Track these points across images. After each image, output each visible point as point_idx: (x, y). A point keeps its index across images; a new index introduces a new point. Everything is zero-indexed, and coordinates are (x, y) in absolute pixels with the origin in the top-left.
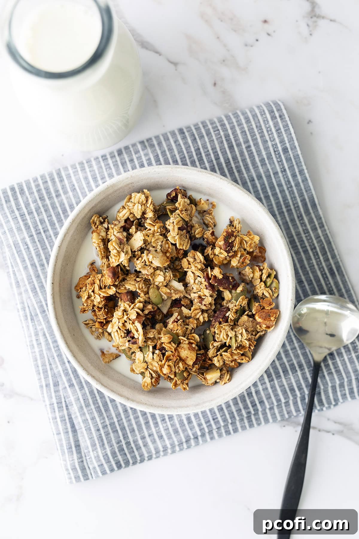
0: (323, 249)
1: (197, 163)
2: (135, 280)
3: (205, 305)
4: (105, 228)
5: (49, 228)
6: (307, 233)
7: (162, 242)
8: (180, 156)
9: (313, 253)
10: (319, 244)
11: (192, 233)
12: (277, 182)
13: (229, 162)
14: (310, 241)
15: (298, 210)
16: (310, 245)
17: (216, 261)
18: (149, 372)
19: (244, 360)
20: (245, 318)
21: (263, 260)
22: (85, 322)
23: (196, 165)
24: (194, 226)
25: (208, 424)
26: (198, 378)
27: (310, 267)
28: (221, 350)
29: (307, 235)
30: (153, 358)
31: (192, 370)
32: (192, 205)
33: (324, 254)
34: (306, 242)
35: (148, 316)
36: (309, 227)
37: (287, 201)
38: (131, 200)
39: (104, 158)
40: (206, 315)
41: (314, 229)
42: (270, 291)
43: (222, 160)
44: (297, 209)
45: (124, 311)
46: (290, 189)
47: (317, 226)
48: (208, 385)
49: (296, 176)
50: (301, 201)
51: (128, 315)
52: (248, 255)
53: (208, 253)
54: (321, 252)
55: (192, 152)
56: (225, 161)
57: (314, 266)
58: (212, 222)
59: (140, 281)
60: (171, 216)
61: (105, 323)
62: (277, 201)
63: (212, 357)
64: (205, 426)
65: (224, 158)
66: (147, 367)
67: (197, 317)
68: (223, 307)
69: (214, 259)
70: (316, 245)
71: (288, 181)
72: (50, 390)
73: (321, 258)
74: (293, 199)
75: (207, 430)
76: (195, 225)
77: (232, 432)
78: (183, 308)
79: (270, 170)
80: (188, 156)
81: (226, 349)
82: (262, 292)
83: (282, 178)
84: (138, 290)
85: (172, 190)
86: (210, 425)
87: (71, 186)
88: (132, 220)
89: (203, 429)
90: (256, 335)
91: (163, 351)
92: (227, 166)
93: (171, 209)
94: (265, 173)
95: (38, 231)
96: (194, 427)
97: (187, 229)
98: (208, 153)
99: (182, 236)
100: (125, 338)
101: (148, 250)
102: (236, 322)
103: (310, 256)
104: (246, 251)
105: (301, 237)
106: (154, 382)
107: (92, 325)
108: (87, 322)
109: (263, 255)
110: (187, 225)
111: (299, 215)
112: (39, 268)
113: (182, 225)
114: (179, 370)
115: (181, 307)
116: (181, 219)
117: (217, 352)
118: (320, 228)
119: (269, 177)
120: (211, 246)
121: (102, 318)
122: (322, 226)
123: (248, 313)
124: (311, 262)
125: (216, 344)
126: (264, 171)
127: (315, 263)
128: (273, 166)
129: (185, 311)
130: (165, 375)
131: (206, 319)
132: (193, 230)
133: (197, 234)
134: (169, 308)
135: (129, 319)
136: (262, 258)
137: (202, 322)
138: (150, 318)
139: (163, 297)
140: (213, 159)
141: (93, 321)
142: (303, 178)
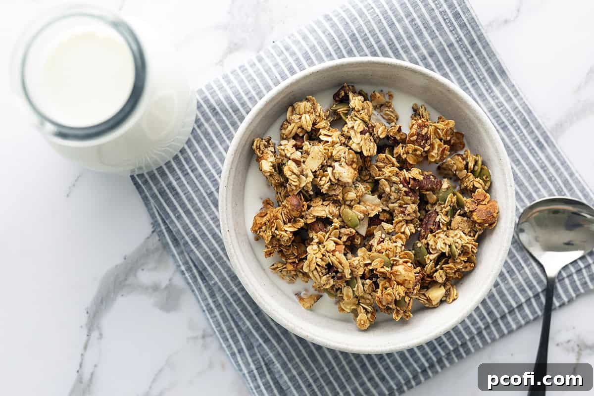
0: (524, 120)
1: (355, 51)
2: (322, 204)
3: (408, 215)
4: (272, 152)
5: (197, 165)
6: (502, 106)
7: (345, 153)
8: (333, 48)
9: (514, 128)
10: (518, 116)
11: (374, 134)
12: (453, 55)
13: (393, 43)
14: (507, 115)
15: (485, 82)
16: (508, 120)
17: (410, 160)
18: (362, 306)
19: (469, 268)
20: (458, 218)
21: (462, 146)
22: (273, 267)
23: (354, 54)
24: (375, 126)
25: (435, 352)
26: (421, 301)
27: (514, 145)
28: (440, 263)
29: (501, 108)
30: (364, 290)
31: (412, 293)
32: (368, 101)
33: (527, 125)
34: (502, 116)
35: (347, 243)
36: (502, 99)
37: (470, 75)
38: (294, 112)
39: (242, 69)
40: (411, 226)
41: (509, 100)
42: (481, 181)
43: (384, 42)
44: (483, 81)
45: (318, 244)
46: (470, 60)
47: (512, 95)
48: (433, 306)
49: (475, 43)
50: (487, 71)
51: (325, 248)
52: (446, 146)
53: (399, 153)
54: (522, 125)
55: (346, 40)
56: (388, 43)
57: (517, 142)
58: (394, 116)
59: (329, 204)
60: (347, 120)
61: (297, 262)
62: (458, 77)
63: (431, 273)
64: (431, 354)
65: (386, 40)
66: (359, 303)
67: (402, 230)
68: (429, 213)
69: (407, 159)
70: (515, 118)
71: (467, 51)
72: (245, 355)
73: (524, 131)
74: (477, 70)
75: (434, 359)
76: (375, 124)
77: (464, 355)
78: (383, 224)
79: (443, 43)
80: (343, 45)
81: (446, 260)
82: (472, 183)
83: (459, 50)
84: (328, 216)
85: (340, 90)
86: (438, 352)
87: (212, 111)
88: (301, 135)
89: (431, 358)
90: (474, 236)
91: (374, 279)
92: (391, 48)
93: (344, 112)
94: (437, 47)
95: (185, 173)
96: (419, 359)
97: (369, 131)
98: (366, 37)
99: (367, 141)
100: (328, 275)
101: (330, 166)
102: (449, 226)
103: (511, 133)
104: (443, 141)
105: (496, 113)
106: (371, 317)
107: (282, 268)
108: (275, 266)
109: (461, 141)
110: (367, 126)
111: (487, 87)
112: (195, 215)
113: (363, 128)
114: (400, 296)
115: (380, 223)
116: (361, 121)
117: (435, 267)
118: (515, 96)
119: (443, 51)
120: (401, 145)
121: (293, 258)
122: (517, 94)
123: (460, 212)
124: (514, 138)
125: (432, 257)
126: (436, 45)
127: (519, 140)
128: (446, 37)
129: (387, 226)
130: (384, 306)
131: (414, 231)
132: (375, 130)
133: (381, 134)
134: (368, 228)
135: (327, 252)
136: (461, 144)
137: (409, 234)
138: (349, 244)
139: (359, 217)
140: (373, 43)
141: (282, 263)
142: (484, 44)
